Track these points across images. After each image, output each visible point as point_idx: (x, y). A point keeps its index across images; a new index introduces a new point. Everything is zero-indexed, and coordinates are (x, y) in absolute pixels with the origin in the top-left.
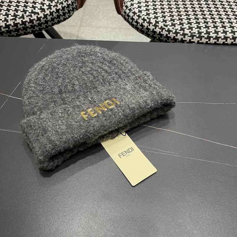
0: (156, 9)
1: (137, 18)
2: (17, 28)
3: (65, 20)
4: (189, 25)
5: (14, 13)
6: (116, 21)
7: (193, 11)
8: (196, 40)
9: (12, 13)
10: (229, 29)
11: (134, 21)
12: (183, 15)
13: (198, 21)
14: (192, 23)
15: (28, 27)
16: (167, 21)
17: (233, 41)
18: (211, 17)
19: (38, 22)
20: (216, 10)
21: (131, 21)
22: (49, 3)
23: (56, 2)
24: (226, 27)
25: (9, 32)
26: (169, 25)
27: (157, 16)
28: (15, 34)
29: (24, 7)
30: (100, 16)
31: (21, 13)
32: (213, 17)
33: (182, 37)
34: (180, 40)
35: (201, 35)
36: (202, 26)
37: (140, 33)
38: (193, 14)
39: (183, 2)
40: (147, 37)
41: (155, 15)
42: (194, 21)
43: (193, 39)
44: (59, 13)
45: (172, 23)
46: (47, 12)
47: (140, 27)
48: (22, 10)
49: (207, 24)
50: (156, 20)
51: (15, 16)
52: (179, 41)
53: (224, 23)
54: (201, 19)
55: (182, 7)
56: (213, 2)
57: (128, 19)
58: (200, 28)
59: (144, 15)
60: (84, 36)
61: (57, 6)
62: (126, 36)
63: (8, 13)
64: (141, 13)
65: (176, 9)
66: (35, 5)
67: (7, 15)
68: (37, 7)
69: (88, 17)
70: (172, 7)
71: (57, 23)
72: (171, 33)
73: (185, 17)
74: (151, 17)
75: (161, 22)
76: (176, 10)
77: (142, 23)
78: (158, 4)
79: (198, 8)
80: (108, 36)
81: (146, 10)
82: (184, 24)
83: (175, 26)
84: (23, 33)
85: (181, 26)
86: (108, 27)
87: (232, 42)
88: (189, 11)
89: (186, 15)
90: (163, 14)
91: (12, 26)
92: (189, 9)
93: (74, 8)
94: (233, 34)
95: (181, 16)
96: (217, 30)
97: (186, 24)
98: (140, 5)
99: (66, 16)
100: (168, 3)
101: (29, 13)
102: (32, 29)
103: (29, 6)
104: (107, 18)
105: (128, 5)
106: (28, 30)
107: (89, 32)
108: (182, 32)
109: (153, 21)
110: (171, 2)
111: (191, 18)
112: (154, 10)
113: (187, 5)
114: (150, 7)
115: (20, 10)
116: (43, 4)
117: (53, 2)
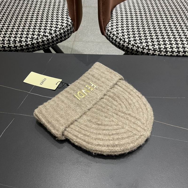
1: (116, 38)
2: (34, 46)
3: (65, 39)
4: (152, 43)
5: (32, 36)
7: (155, 33)
8: (157, 53)
9: (30, 36)
10: (181, 45)
11: (113, 40)
12: (148, 36)
13: (159, 40)
14: (154, 42)
15: (41, 45)
16: (137, 40)
17: (184, 53)
18: (168, 37)
19: (48, 42)
20: (172, 32)
21: (111, 40)
22: (55, 29)
23: (60, 28)
24: (179, 44)
25: (28, 49)
26: (138, 43)
27: (129, 36)
28: (32, 50)
29: (38, 32)
30: (89, 33)
31: (36, 36)
32: (169, 37)
33: (148, 51)
34: (146, 53)
35: (161, 50)
36: (161, 43)
38: (155, 35)
39: (148, 27)
41: (128, 36)
42: (156, 40)
43: (155, 52)
44: (61, 35)
45: (140, 41)
46: (54, 35)
47: (118, 44)
48: (37, 34)
49: (165, 42)
50: (129, 40)
51: (32, 38)
52: (145, 54)
53: (177, 41)
54: (161, 39)
55: (148, 30)
56: (170, 26)
57: (109, 38)
58: (160, 45)
59: (120, 36)
60: (77, 48)
61: (60, 31)
62: (108, 48)
63: (27, 36)
64: (118, 35)
65: (143, 32)
66: (45, 31)
67: (27, 38)
68: (47, 32)
69: (80, 35)
70: (140, 30)
71: (60, 42)
72: (140, 48)
73: (150, 38)
74: (125, 37)
77: (119, 42)
78: (130, 29)
79: (158, 31)
80: (95, 48)
81: (122, 33)
82: (149, 42)
83: (142, 44)
84: (37, 49)
85: (147, 43)
86: (94, 41)
87: (183, 55)
88: (152, 33)
89: (150, 36)
90: (134, 35)
91: (30, 45)
93: (72, 31)
94: (183, 49)
96: (172, 46)
97: (150, 42)
98: (118, 29)
99: (66, 37)
100: (137, 28)
101: (42, 36)
102: (43, 47)
103: (42, 31)
104: (93, 35)
105: (109, 29)
106: (41, 47)
108: (147, 48)
109: (127, 40)
110: (140, 27)
111: (153, 38)
112: (128, 33)
113: (151, 29)
114: (125, 31)
115: (35, 34)
116: (51, 30)
117: (58, 28)
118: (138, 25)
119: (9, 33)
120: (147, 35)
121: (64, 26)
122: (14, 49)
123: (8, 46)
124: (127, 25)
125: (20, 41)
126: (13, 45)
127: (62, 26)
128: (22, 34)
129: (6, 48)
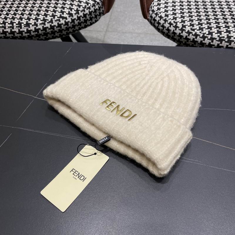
0: (183, 13)
1: (164, 22)
2: (46, 32)
3: (91, 24)
4: (218, 29)
5: (44, 18)
6: (141, 26)
7: (223, 15)
8: (224, 44)
9: (41, 17)
11: (160, 26)
12: (212, 19)
13: (227, 25)
14: (221, 27)
15: (56, 31)
16: (194, 25)
19: (66, 26)
21: (157, 25)
23: (84, 7)
25: (38, 36)
26: (196, 29)
27: (184, 20)
28: (44, 38)
29: (53, 11)
30: (126, 21)
31: (50, 18)
33: (210, 41)
34: (207, 44)
35: (231, 39)
36: (232, 30)
37: (166, 37)
38: (222, 18)
39: (212, 6)
40: (173, 42)
41: (182, 19)
42: (224, 25)
43: (221, 43)
44: (86, 17)
45: (199, 27)
46: (75, 17)
47: (166, 32)
50: (182, 25)
51: (44, 20)
52: (206, 46)
54: (231, 23)
55: (211, 10)
57: (154, 23)
58: (229, 32)
59: (170, 19)
60: (110, 41)
61: (84, 10)
62: (152, 41)
63: (38, 17)
64: (168, 17)
66: (63, 10)
67: (37, 19)
68: (65, 12)
69: (114, 23)
70: (201, 11)
71: (83, 27)
72: (198, 37)
73: (214, 21)
74: (178, 21)
75: (189, 26)
76: (204, 14)
77: (168, 27)
78: (185, 8)
79: (227, 12)
81: (173, 15)
82: (212, 28)
83: (203, 31)
84: (51, 37)
85: (209, 30)
86: (133, 32)
88: (218, 15)
89: (215, 19)
90: (190, 18)
91: (41, 31)
92: (218, 13)
93: (101, 13)
95: (209, 20)
97: (215, 28)
98: (167, 9)
99: (93, 20)
100: (196, 7)
101: (58, 17)
102: (60, 33)
103: (58, 11)
104: (133, 23)
105: (154, 10)
106: (56, 34)
107: (115, 37)
108: (209, 36)
109: (180, 25)
110: (199, 6)
111: (220, 21)
112: (182, 14)
113: (216, 9)
114: (177, 11)
115: (49, 15)
116: (71, 9)
117: (81, 7)
118: (197, 4)
119: (12, 12)
120: (210, 18)
121: (90, 3)
122: (18, 35)
123: (11, 30)
124: (181, 3)
125: (28, 25)
126: (18, 30)
127: (88, 4)
128: (30, 14)
129: (7, 33)
